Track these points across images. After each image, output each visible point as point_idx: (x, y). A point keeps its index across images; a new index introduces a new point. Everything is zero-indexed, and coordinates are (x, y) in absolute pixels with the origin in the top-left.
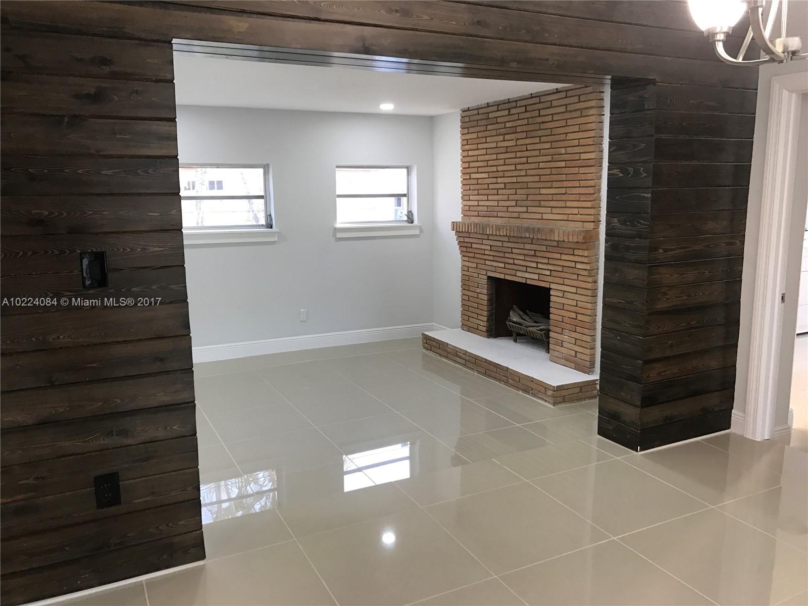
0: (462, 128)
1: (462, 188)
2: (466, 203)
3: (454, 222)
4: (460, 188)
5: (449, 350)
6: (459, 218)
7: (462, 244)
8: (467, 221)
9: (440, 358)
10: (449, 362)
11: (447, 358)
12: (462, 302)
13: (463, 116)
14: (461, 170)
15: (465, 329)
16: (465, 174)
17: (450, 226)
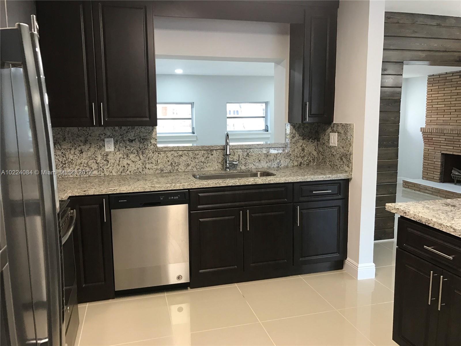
0: (428, 84)
1: (426, 112)
2: (428, 119)
3: (422, 128)
4: (425, 112)
5: (421, 187)
6: (424, 126)
7: (424, 138)
8: (429, 127)
9: (414, 191)
10: (421, 193)
11: (419, 191)
12: (423, 166)
13: (429, 78)
14: (426, 104)
15: (425, 179)
16: (428, 105)
17: (419, 130)
